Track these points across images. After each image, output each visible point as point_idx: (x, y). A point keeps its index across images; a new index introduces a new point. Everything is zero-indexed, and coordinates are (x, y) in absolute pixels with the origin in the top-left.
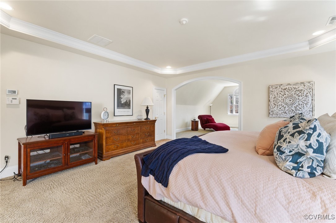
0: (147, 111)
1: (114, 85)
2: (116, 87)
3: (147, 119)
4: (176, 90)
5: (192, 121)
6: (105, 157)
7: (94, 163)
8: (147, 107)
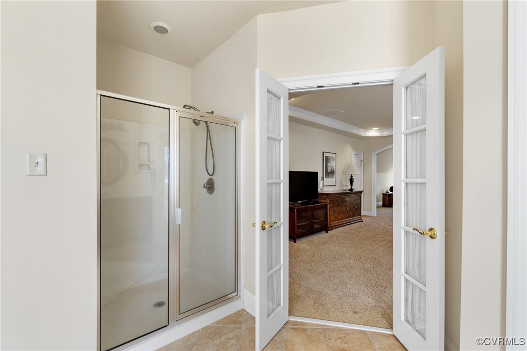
0: (351, 181)
1: (323, 152)
2: (325, 154)
3: (351, 190)
4: (377, 154)
5: (384, 194)
6: (330, 227)
7: (325, 232)
8: (352, 176)
